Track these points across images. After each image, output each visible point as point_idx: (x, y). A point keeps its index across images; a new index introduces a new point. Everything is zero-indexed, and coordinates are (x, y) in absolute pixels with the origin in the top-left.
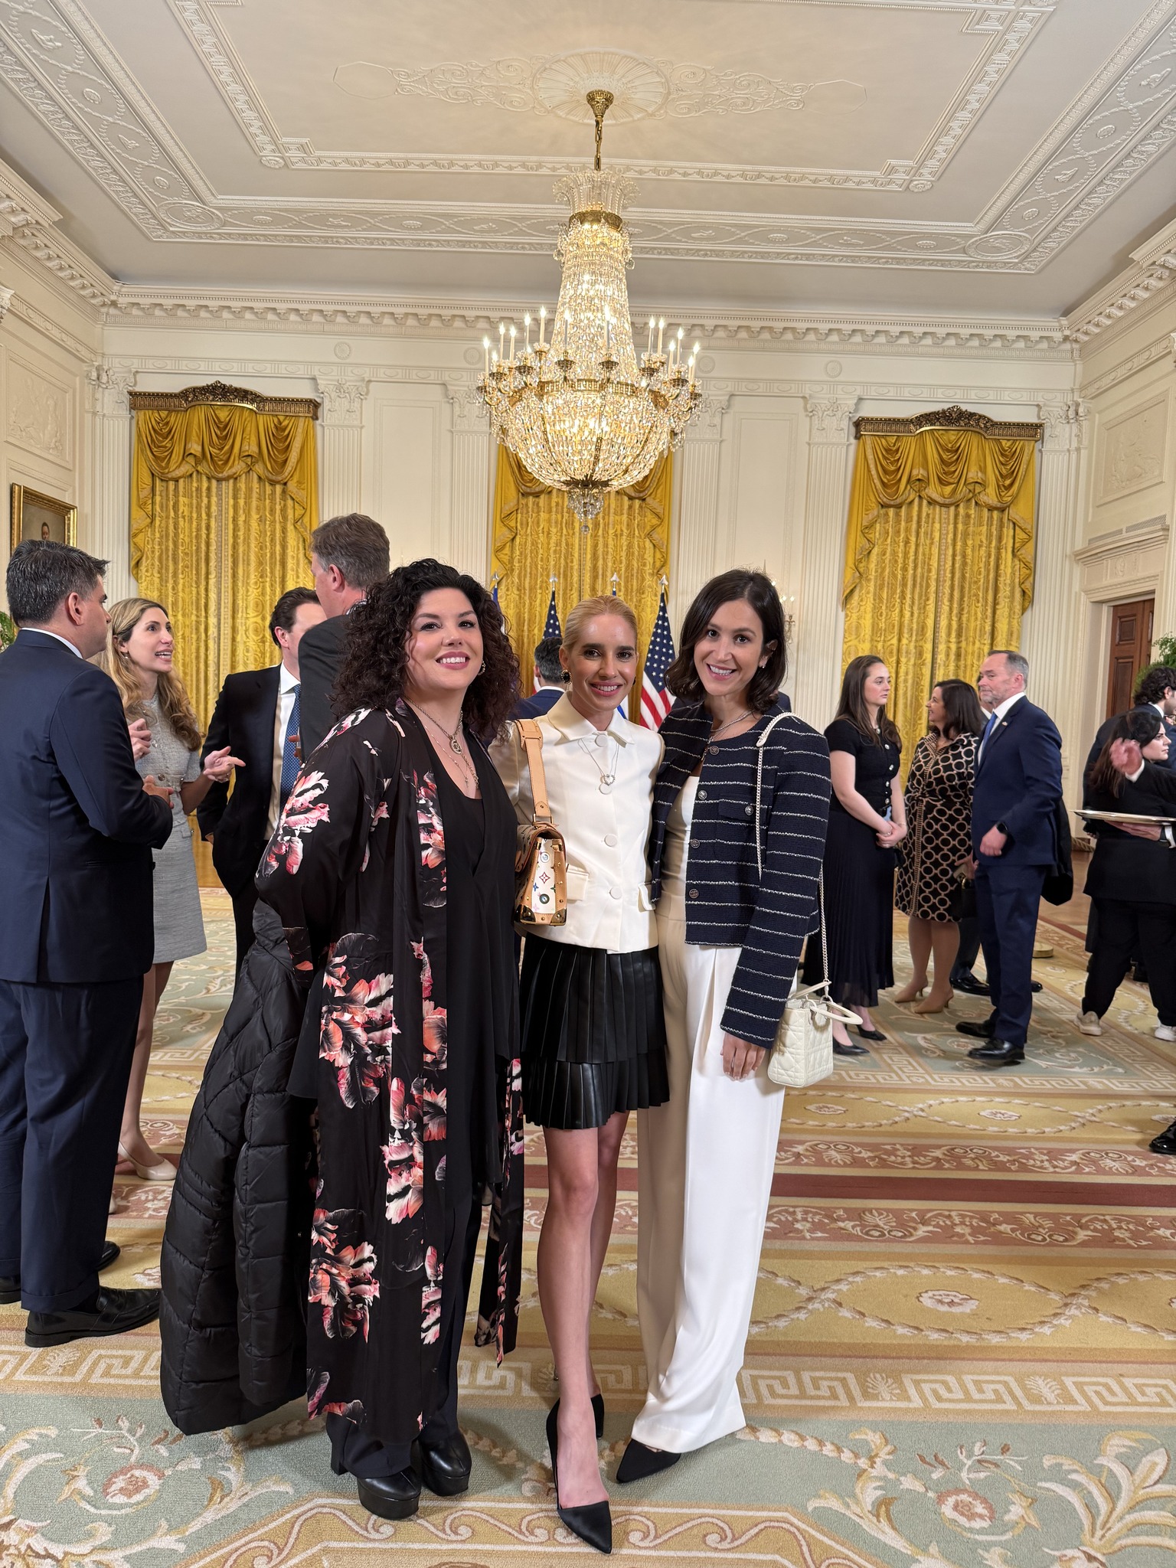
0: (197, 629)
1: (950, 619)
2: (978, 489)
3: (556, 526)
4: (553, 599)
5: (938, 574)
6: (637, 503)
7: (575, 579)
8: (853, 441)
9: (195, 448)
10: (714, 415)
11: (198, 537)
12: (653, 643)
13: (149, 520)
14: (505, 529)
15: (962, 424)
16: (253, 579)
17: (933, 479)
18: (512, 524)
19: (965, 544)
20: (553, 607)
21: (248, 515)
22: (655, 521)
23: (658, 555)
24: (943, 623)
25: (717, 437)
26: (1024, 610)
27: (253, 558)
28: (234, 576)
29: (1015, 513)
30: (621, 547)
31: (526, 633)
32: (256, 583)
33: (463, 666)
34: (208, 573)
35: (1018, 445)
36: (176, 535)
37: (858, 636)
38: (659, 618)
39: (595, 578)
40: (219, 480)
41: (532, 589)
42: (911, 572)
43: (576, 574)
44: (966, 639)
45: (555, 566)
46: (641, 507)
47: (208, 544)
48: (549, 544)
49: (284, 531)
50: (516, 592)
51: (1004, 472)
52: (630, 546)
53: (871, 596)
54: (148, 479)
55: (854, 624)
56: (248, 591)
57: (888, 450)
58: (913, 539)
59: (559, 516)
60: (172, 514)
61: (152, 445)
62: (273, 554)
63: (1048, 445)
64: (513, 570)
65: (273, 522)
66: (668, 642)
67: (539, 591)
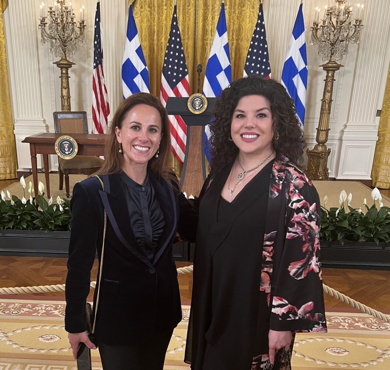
4: (175, 12)
12: (252, 46)
20: (175, 19)
31: (156, 42)
38: (257, 25)
50: (148, 9)
66: (264, 45)
67: (165, 7)
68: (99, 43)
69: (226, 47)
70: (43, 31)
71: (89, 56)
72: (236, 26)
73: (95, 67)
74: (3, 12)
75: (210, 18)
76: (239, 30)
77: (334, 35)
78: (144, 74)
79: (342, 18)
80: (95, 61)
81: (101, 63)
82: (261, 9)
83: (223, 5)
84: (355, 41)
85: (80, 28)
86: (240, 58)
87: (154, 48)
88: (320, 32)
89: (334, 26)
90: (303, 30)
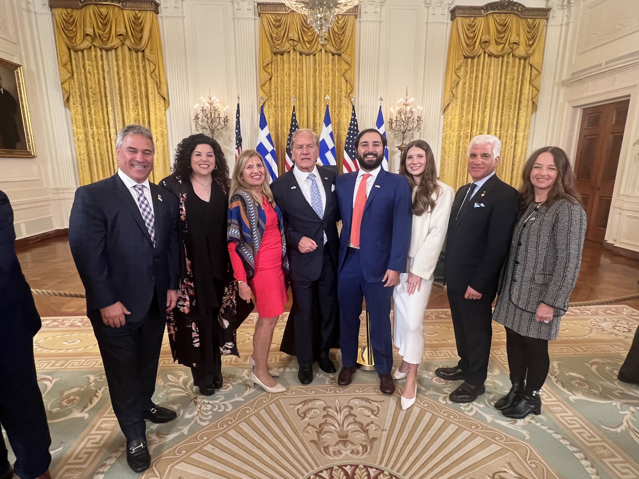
0: (106, 136)
1: (497, 118)
2: (515, 46)
3: (293, 71)
4: (294, 110)
5: (492, 94)
6: (336, 56)
7: (305, 100)
8: (450, 22)
9: (90, 31)
10: (376, 7)
11: (99, 83)
12: (349, 134)
13: (70, 75)
14: (265, 73)
15: (510, 9)
16: (131, 107)
17: (493, 42)
18: (270, 70)
19: (506, 78)
20: (294, 115)
21: (125, 71)
22: (347, 67)
23: (349, 86)
24: (494, 120)
25: (379, 20)
26: (532, 113)
27: (130, 94)
28: (122, 105)
29: (532, 60)
30: (329, 82)
31: (280, 131)
32: (133, 109)
33: (207, 168)
34: (107, 104)
35: (537, 21)
36: (87, 83)
37: (451, 128)
38: (352, 120)
39: (315, 100)
40: (107, 50)
41: (282, 107)
42: (479, 93)
43: (305, 98)
44: (504, 129)
45: (293, 94)
46: (338, 59)
47: (105, 88)
48: (290, 81)
49: (146, 79)
50: (274, 109)
51: (529, 37)
52: (333, 82)
53: (458, 107)
54: (65, 50)
55: (449, 122)
56: (129, 113)
57: (470, 25)
58: (480, 76)
59: (295, 66)
60: (83, 71)
61: (65, 29)
62: (141, 93)
63: (551, 22)
64: (271, 97)
65: (139, 74)
67: (286, 108)
68: (239, 132)
69: (331, 135)
70: (197, 123)
71: (230, 141)
72: (337, 121)
73: (236, 148)
74: (165, 111)
75: (318, 115)
76: (339, 122)
77: (404, 127)
78: (273, 153)
79: (408, 115)
80: (237, 144)
81: (241, 145)
82: (354, 109)
83: (328, 106)
84: (418, 131)
85: (224, 122)
86: (340, 142)
87: (278, 135)
88: (394, 125)
89: (403, 121)
90: (383, 123)
